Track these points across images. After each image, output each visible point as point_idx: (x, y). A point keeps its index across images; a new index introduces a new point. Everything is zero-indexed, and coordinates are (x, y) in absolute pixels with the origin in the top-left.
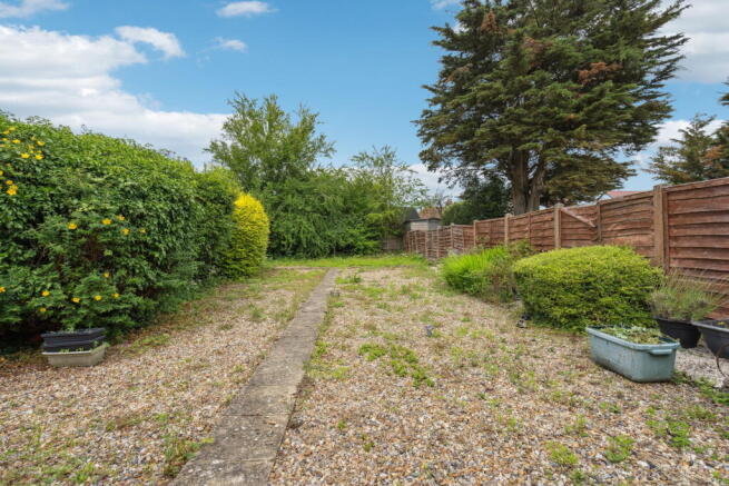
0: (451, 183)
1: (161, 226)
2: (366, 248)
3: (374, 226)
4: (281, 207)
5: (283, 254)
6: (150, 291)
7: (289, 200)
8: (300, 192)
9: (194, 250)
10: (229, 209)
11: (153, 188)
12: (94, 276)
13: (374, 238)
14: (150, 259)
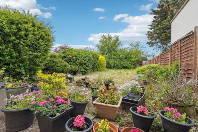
0: (157, 50)
1: (88, 61)
2: (131, 67)
3: (133, 62)
4: (110, 58)
5: (111, 68)
6: (86, 70)
7: (112, 56)
8: (115, 54)
9: (91, 65)
10: (98, 59)
11: (87, 57)
12: (81, 67)
13: (133, 65)
14: (86, 65)
